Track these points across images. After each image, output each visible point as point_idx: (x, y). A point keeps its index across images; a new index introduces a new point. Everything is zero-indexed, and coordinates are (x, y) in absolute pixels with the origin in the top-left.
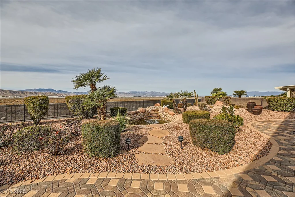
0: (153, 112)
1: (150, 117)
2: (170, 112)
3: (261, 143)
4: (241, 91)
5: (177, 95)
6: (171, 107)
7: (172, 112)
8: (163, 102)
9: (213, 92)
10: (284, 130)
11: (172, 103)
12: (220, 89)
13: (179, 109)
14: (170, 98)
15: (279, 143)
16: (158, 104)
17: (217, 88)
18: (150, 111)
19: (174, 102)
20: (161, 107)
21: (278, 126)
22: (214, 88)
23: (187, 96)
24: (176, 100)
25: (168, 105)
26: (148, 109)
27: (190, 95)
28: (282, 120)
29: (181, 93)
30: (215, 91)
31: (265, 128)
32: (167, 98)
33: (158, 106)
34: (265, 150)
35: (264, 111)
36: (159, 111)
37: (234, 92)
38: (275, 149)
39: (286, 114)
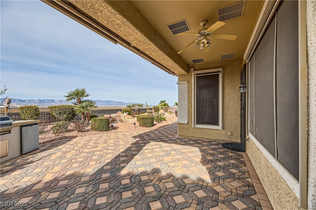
0: (116, 117)
1: (114, 120)
2: (129, 117)
5: (133, 105)
6: (130, 114)
7: (130, 117)
8: (124, 111)
9: (160, 103)
11: (130, 111)
12: (165, 101)
13: (135, 115)
14: (129, 108)
16: (120, 112)
17: (163, 100)
18: (114, 117)
19: (131, 110)
20: (122, 114)
23: (140, 107)
24: (133, 109)
25: (128, 113)
26: (113, 115)
27: (142, 106)
29: (136, 105)
30: (162, 102)
32: (127, 107)
33: (119, 113)
36: (121, 117)
37: (175, 103)
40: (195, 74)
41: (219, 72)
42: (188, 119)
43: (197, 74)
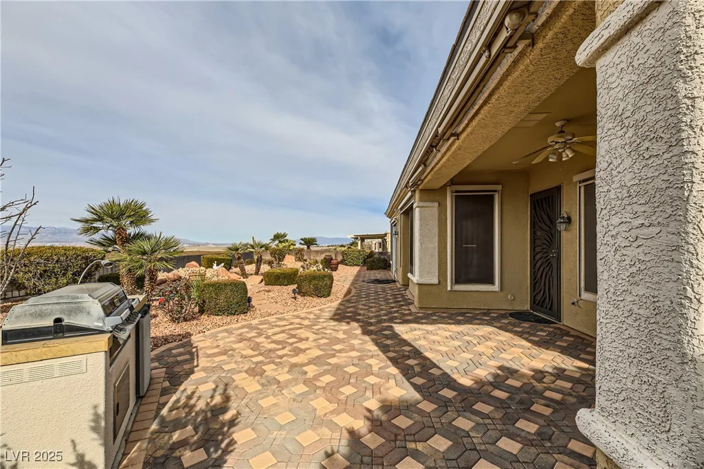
2: (231, 276)
3: (345, 290)
4: (311, 239)
7: (233, 274)
9: (273, 240)
10: (357, 280)
12: (285, 235)
15: (355, 288)
16: (194, 263)
17: (280, 233)
18: (187, 276)
19: (239, 258)
21: (352, 278)
22: (276, 233)
25: (223, 264)
28: (355, 273)
30: (277, 237)
31: (345, 281)
33: (194, 266)
34: (349, 292)
35: (340, 266)
36: (208, 276)
37: (302, 239)
38: (354, 291)
39: (357, 268)
40: (454, 190)
41: (495, 191)
42: (439, 276)
43: (457, 192)
